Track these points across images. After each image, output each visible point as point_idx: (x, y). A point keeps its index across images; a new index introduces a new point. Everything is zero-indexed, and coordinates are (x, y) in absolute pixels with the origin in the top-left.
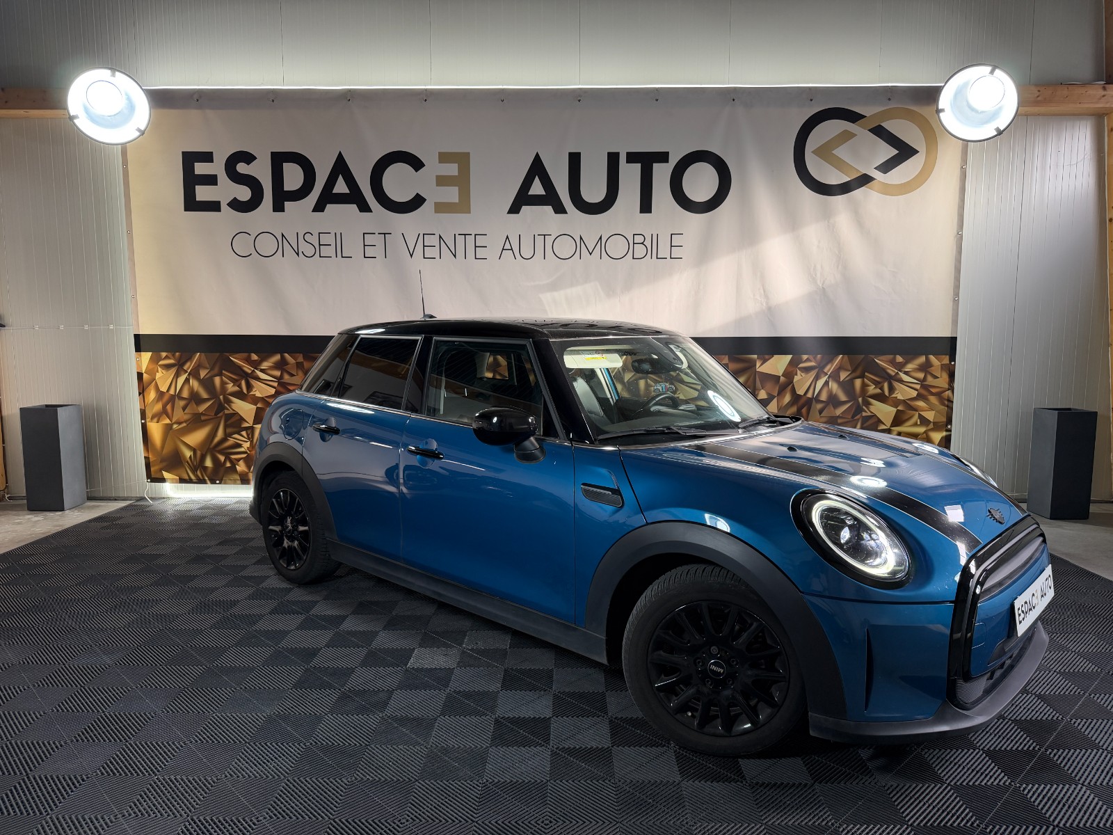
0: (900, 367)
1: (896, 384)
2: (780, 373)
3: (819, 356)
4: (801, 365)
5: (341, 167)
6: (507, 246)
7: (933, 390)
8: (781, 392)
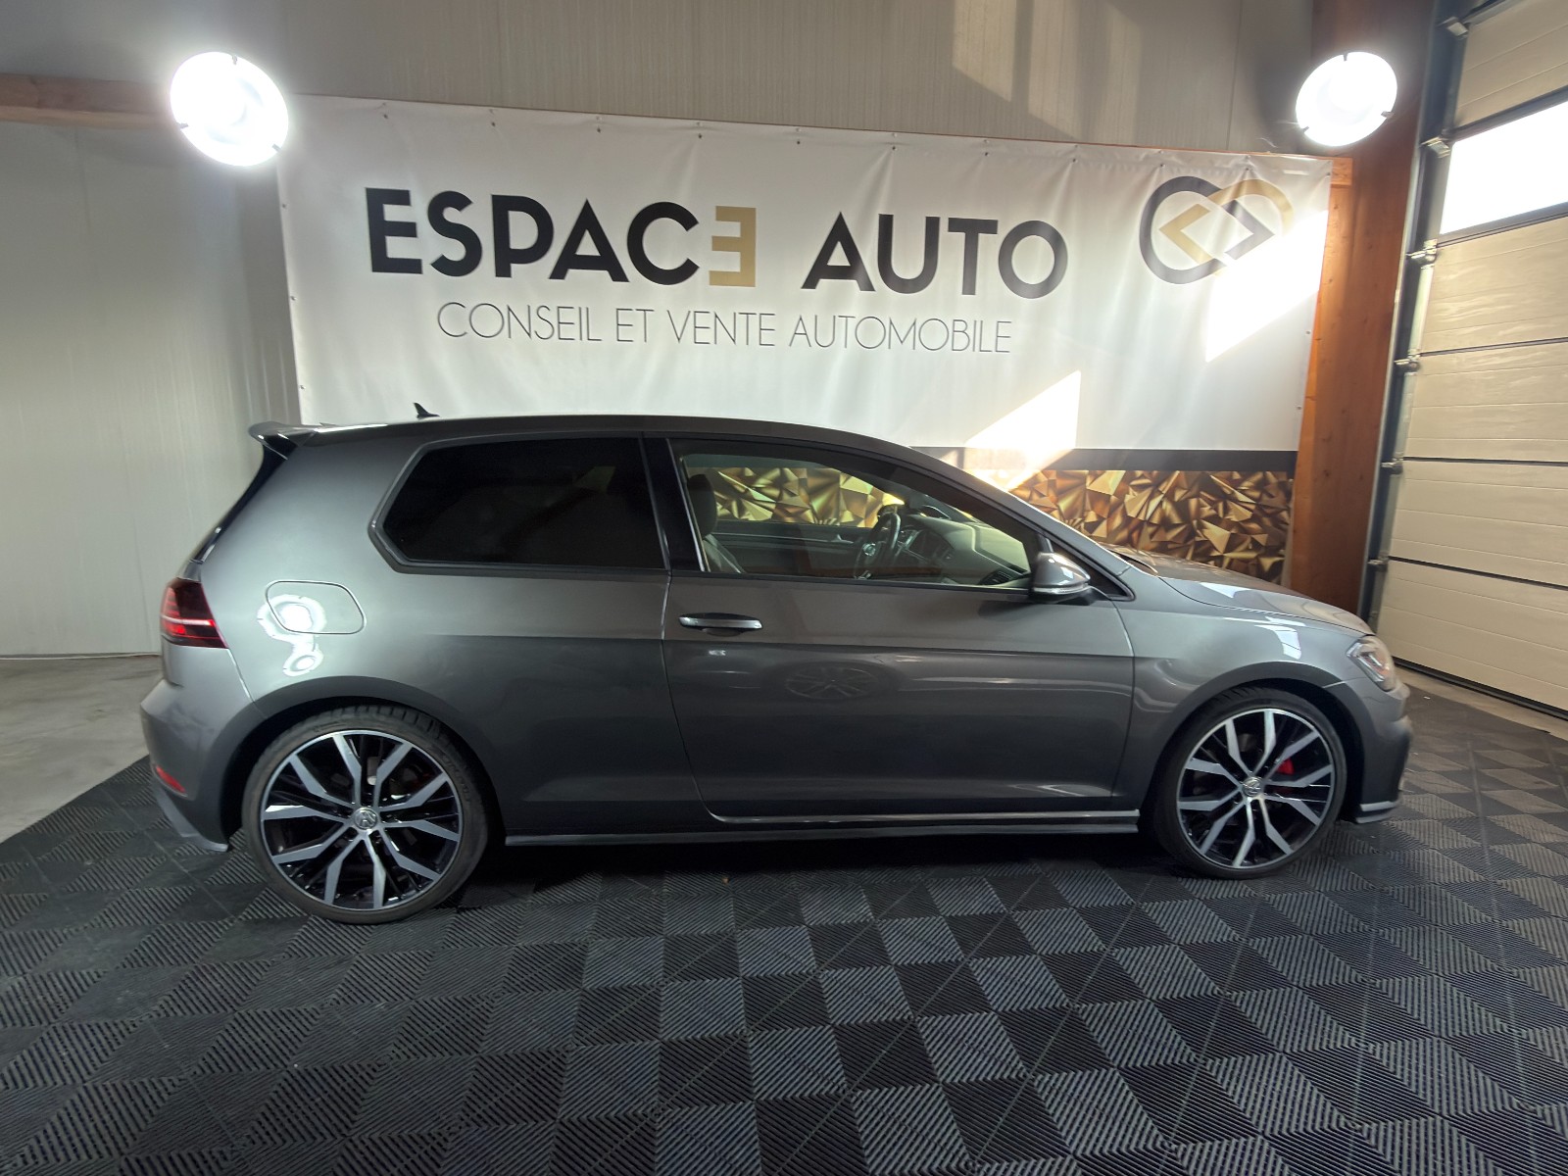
0: (1236, 484)
1: (1232, 505)
2: (1111, 493)
3: (1155, 472)
4: (1134, 483)
5: (587, 221)
6: (801, 330)
7: (1268, 511)
8: (1111, 515)
